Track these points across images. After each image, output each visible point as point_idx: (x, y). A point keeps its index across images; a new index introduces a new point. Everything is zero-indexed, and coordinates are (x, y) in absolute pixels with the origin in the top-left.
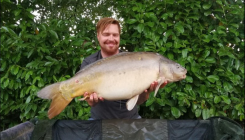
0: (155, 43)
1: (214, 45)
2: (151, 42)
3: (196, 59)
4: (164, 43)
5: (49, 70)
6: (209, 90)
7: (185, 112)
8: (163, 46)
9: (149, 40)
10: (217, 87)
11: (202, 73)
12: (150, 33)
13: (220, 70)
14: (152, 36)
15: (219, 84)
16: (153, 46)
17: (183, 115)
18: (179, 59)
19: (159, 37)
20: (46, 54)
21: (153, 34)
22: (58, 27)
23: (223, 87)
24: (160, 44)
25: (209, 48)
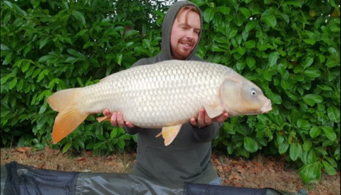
0: (230, 40)
1: (321, 49)
2: (222, 38)
3: (290, 67)
4: (243, 40)
5: (72, 68)
6: (304, 117)
7: (265, 145)
8: (241, 45)
9: (221, 35)
10: (318, 113)
11: (297, 91)
12: (223, 24)
13: (326, 88)
14: (225, 30)
15: (321, 108)
16: (225, 44)
17: (261, 148)
18: (264, 67)
19: (236, 31)
20: (68, 45)
21: (228, 26)
22: (87, 5)
23: (326, 114)
24: (237, 43)
25: (313, 54)
